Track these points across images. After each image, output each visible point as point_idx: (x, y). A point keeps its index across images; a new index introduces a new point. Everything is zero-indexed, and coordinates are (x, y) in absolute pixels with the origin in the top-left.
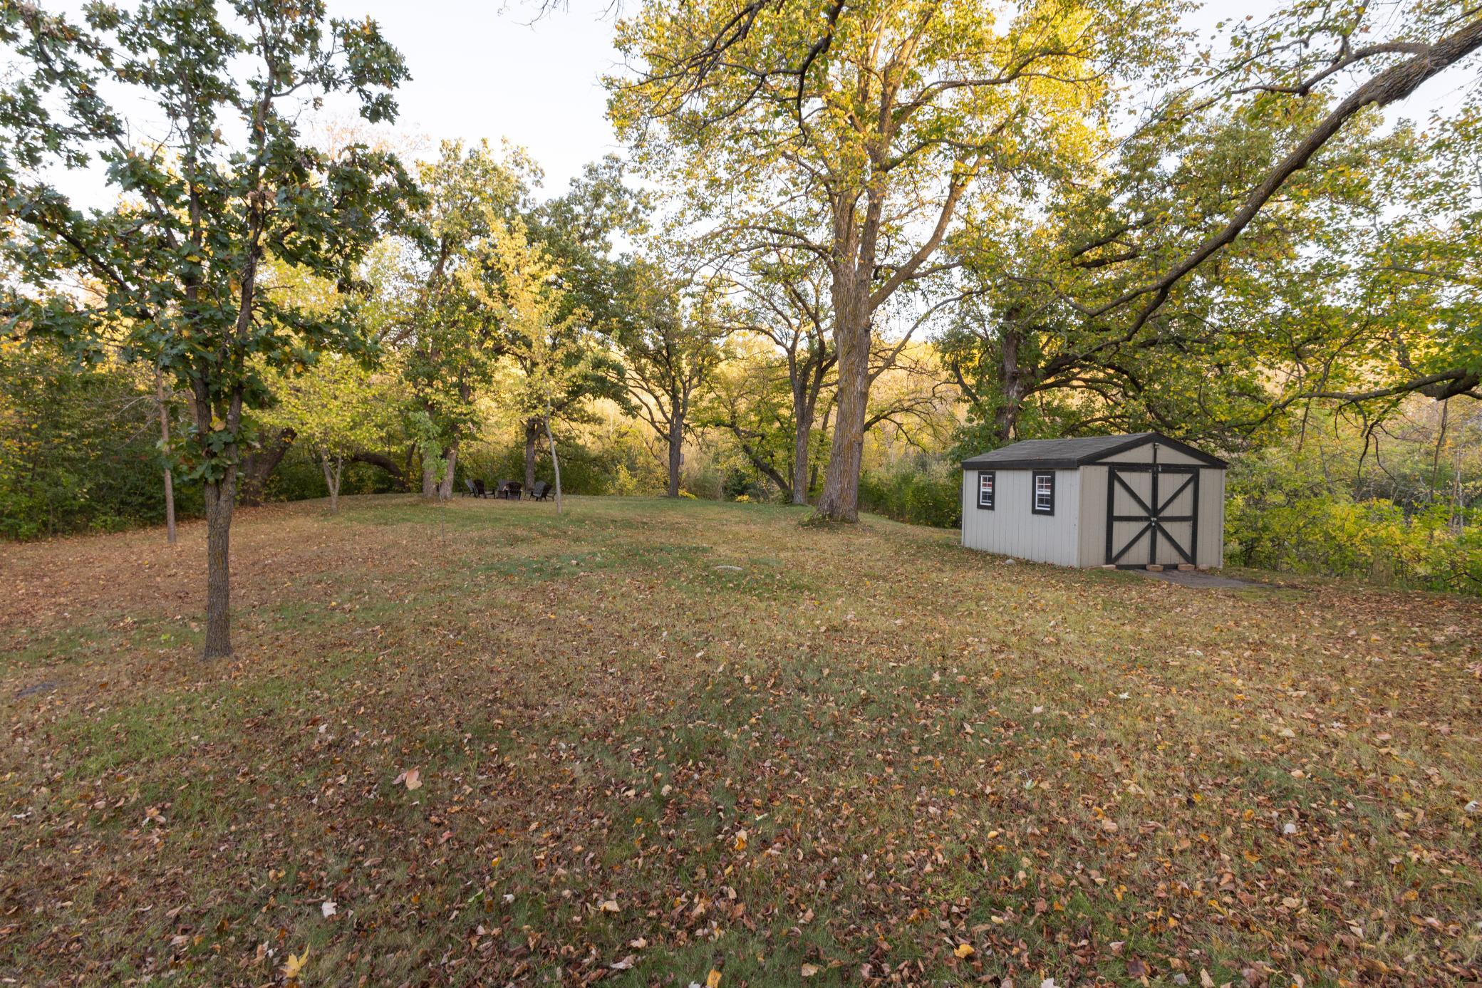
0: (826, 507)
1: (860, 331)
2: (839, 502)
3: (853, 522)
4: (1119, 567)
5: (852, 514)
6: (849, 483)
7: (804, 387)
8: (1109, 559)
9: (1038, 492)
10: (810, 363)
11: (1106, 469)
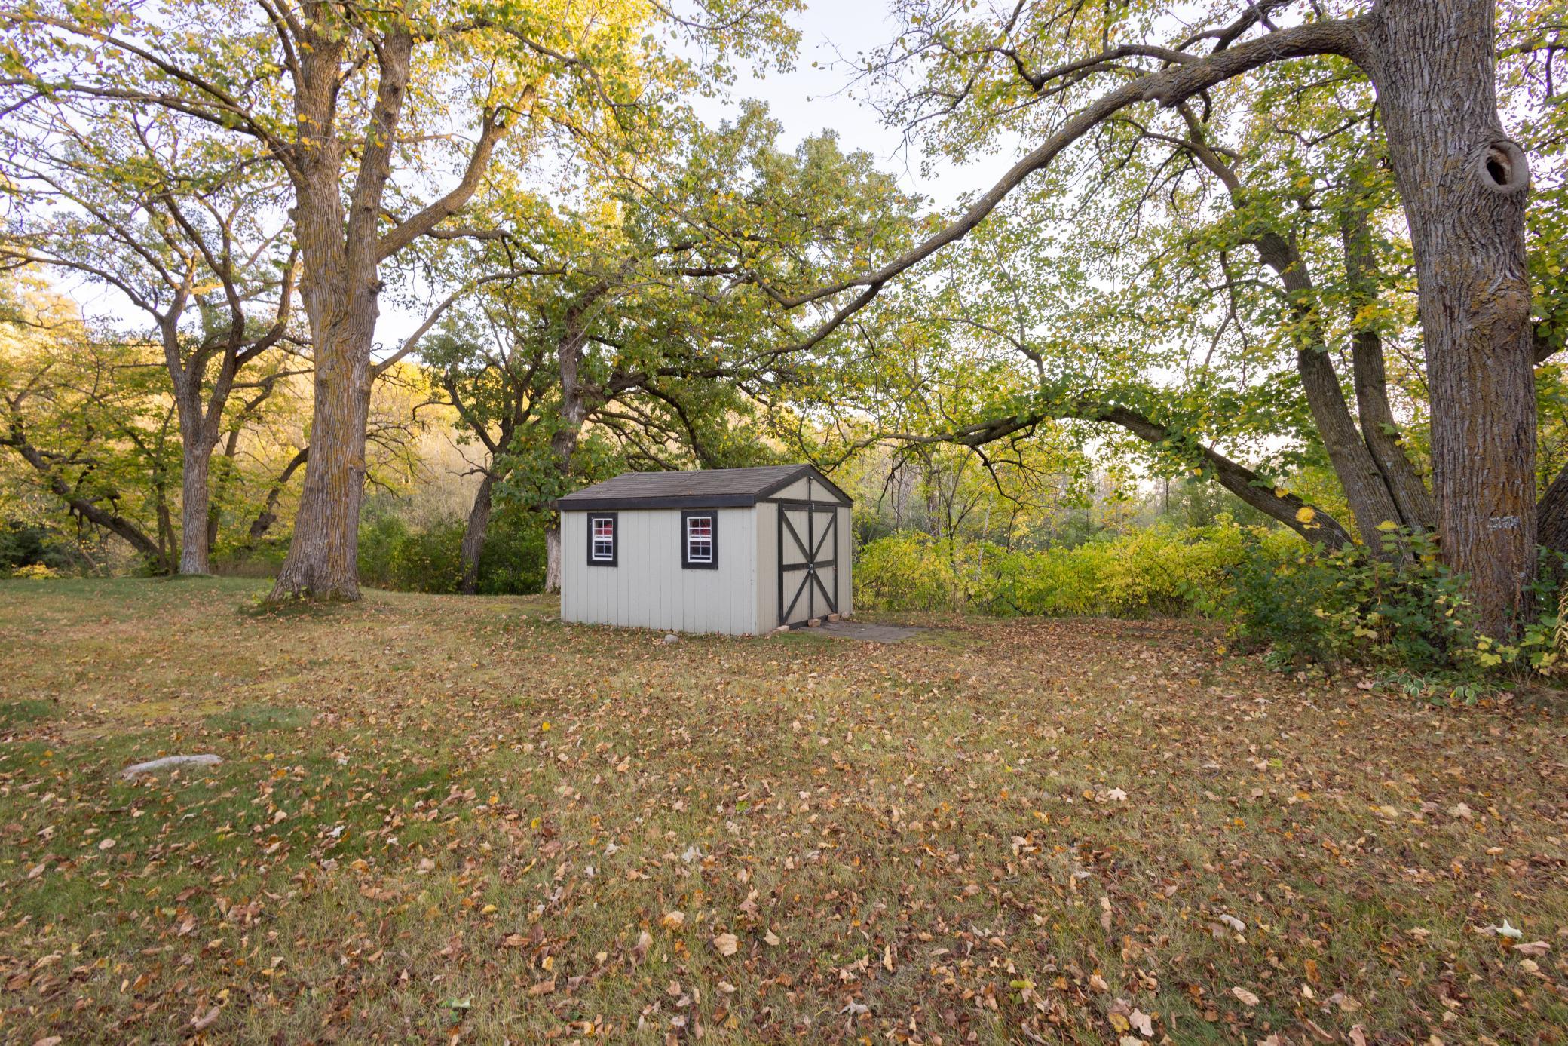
0: (297, 578)
1: (360, 290)
2: (327, 568)
3: (354, 599)
4: (793, 627)
5: (351, 587)
6: (343, 536)
7: (196, 385)
8: (782, 620)
9: (690, 539)
10: (207, 349)
11: (774, 507)
